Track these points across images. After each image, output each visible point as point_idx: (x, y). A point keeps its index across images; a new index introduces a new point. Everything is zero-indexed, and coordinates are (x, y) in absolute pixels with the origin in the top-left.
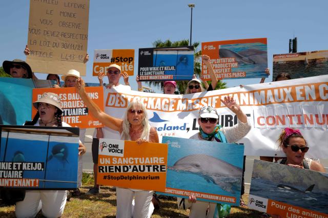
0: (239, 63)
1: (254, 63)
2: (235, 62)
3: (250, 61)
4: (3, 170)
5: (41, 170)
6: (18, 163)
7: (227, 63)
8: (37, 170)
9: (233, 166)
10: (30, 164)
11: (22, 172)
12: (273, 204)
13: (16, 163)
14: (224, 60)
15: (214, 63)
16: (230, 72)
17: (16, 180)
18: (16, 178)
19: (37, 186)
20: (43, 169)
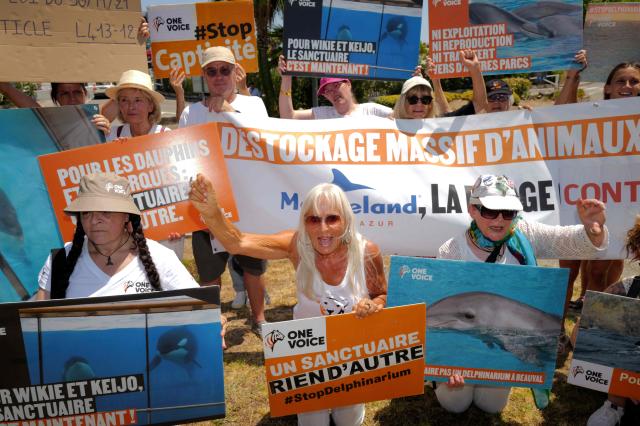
0: (515, 37)
1: (551, 36)
2: (508, 33)
3: (542, 30)
4: (45, 401)
5: (138, 390)
6: (78, 384)
7: (489, 36)
8: (128, 391)
9: (543, 313)
10: (108, 380)
11: (91, 399)
12: (623, 376)
13: (73, 384)
14: (481, 29)
15: (457, 38)
16: (495, 58)
17: (81, 417)
18: (80, 414)
19: (133, 422)
20: (141, 388)
